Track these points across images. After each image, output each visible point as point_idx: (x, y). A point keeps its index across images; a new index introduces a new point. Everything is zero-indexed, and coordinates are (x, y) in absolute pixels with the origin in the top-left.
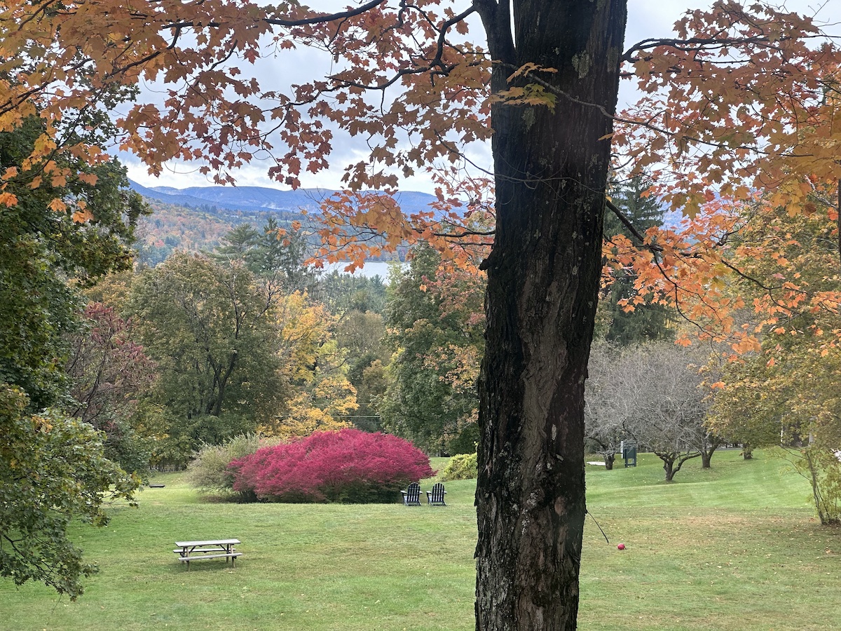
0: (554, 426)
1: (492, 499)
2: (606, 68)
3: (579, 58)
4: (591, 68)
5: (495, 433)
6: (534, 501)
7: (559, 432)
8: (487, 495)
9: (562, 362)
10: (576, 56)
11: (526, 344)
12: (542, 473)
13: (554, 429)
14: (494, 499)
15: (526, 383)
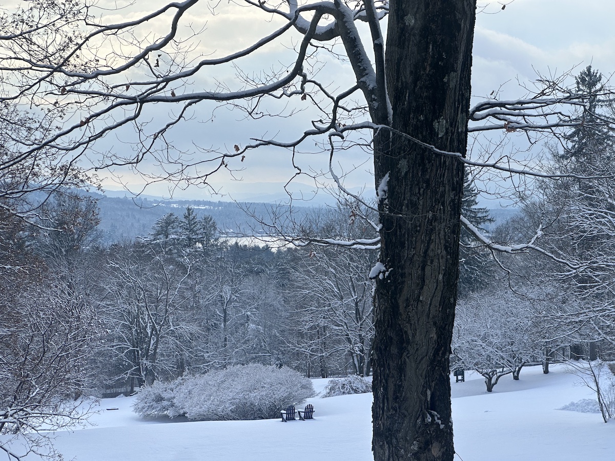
0: (428, 390)
1: (385, 446)
2: (458, 129)
3: (439, 122)
4: (447, 129)
5: (386, 397)
6: (416, 446)
7: (432, 395)
8: (381, 443)
9: (433, 344)
10: (436, 121)
11: (406, 332)
12: (422, 426)
13: (429, 393)
14: (386, 446)
15: (407, 360)
